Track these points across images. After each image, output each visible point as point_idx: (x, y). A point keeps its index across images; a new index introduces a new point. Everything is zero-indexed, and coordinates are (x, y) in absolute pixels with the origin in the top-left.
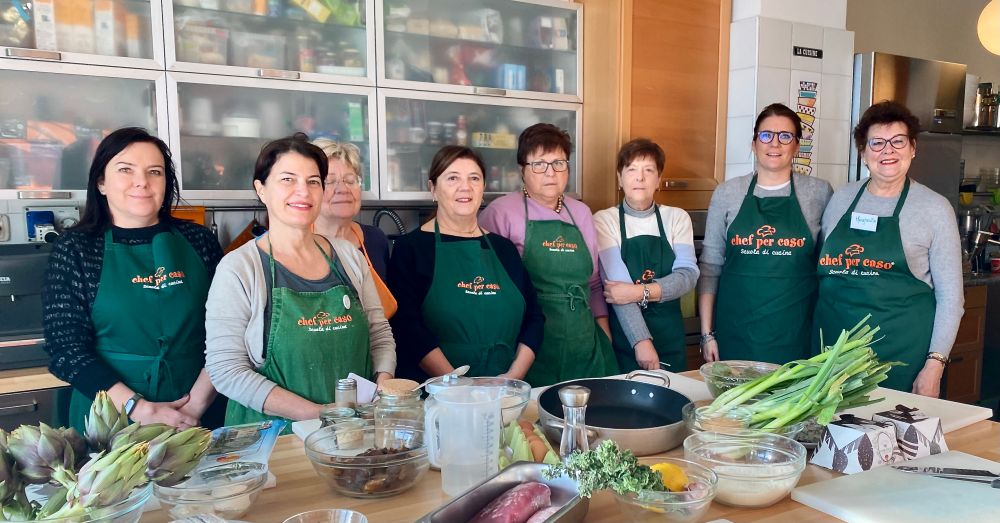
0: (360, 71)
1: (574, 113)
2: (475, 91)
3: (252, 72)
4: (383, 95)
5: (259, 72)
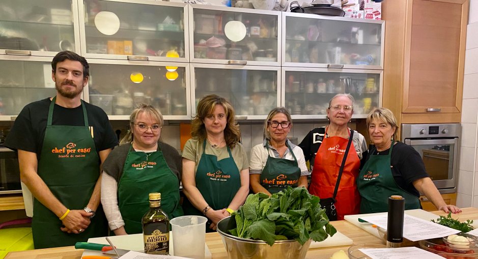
0: (273, 59)
1: (379, 74)
2: (328, 65)
3: (226, 61)
4: (284, 69)
5: (229, 62)
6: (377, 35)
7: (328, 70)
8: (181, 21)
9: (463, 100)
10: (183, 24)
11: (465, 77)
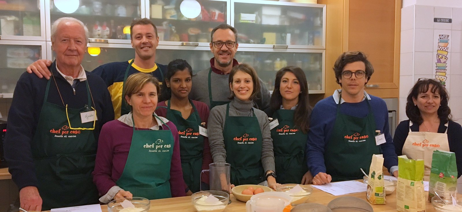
1: (321, 54)
2: (274, 46)
3: (179, 43)
5: (182, 43)
6: (319, 18)
7: (274, 50)
8: (138, 7)
9: (401, 77)
10: (140, 10)
11: (401, 55)
